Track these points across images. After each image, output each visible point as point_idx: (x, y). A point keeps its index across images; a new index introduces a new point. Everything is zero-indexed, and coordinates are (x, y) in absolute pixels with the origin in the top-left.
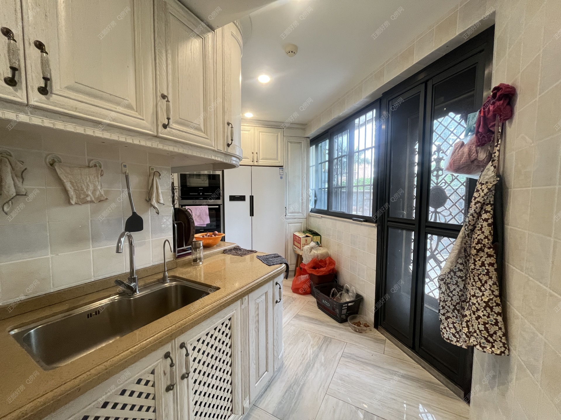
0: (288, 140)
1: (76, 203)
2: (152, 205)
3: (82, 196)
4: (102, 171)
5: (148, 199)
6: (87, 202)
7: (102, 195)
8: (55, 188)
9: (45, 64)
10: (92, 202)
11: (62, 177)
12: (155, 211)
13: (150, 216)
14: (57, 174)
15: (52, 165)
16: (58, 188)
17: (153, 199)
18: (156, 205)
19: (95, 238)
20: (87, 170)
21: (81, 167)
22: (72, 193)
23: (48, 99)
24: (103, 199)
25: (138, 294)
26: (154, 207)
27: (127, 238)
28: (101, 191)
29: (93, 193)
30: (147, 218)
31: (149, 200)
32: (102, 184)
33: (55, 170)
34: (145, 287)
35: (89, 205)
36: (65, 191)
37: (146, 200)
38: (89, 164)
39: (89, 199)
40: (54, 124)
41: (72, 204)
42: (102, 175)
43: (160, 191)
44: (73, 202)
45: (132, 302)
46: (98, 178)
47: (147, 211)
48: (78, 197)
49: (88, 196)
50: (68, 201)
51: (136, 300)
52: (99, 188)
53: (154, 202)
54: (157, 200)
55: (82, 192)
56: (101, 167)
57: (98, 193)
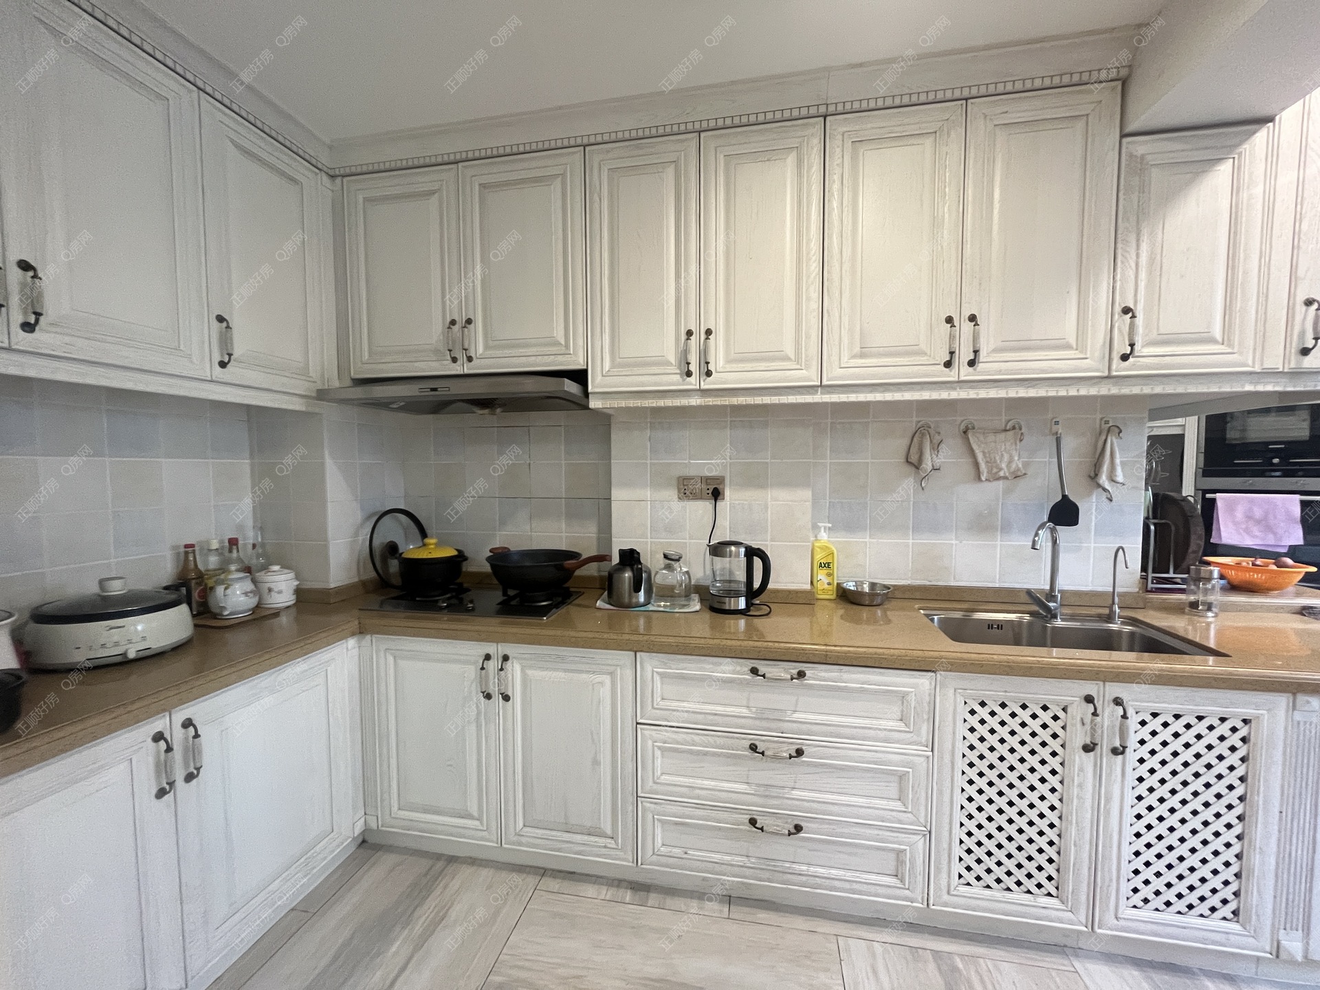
1: (986, 480)
2: (1099, 486)
3: (995, 470)
4: (1022, 434)
5: (1092, 474)
6: (999, 479)
7: (1019, 470)
8: (966, 461)
9: (976, 338)
10: (1005, 478)
11: (975, 447)
12: (1105, 495)
13: (1094, 504)
14: (970, 443)
15: (965, 432)
16: (970, 460)
17: (1101, 475)
18: (1107, 485)
19: (1006, 528)
20: (1002, 436)
21: (996, 432)
22: (983, 466)
23: (975, 370)
24: (1019, 474)
25: (1059, 623)
26: (1105, 490)
27: (1048, 531)
28: (1018, 463)
29: (1007, 466)
30: (1090, 508)
31: (1094, 477)
32: (1021, 453)
33: (968, 439)
34: (1072, 618)
35: (1001, 482)
36: (976, 465)
37: (1090, 477)
38: (1006, 426)
39: (1002, 474)
40: (978, 394)
41: (982, 481)
42: (1021, 440)
43: (1118, 461)
44: (983, 479)
45: (1049, 630)
46: (1016, 444)
47: (1090, 494)
48: (989, 472)
49: (1001, 469)
50: (978, 477)
51: (1054, 628)
52: (1016, 458)
53: (1104, 479)
54: (1111, 477)
55: (994, 465)
56: (1021, 429)
57: (1014, 466)
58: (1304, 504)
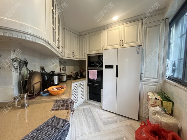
0: (147, 26)
58: (97, 72)
